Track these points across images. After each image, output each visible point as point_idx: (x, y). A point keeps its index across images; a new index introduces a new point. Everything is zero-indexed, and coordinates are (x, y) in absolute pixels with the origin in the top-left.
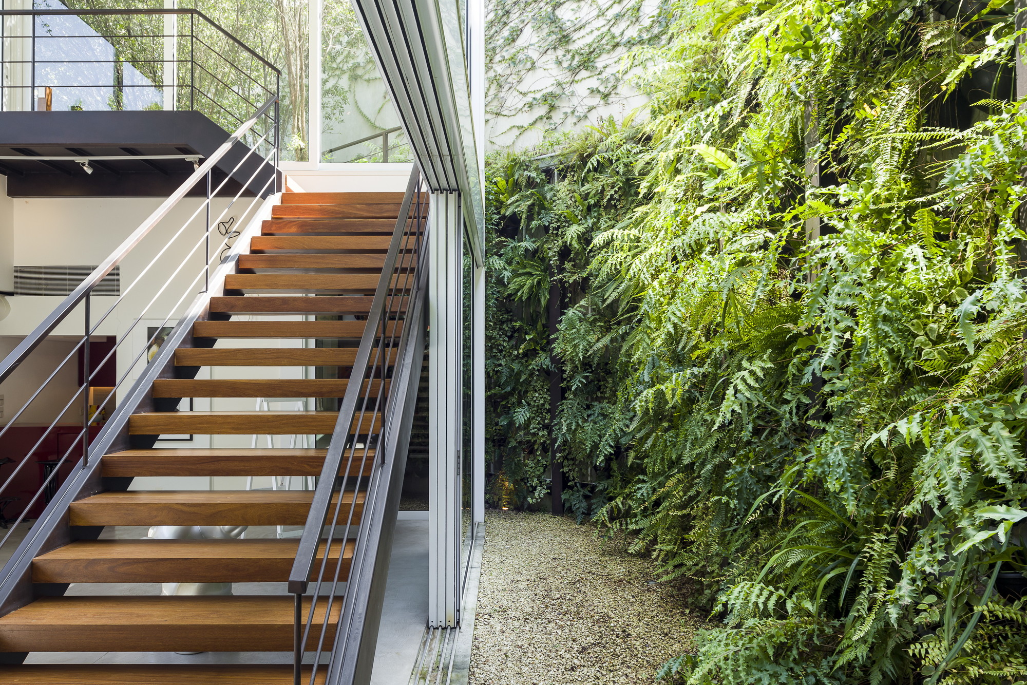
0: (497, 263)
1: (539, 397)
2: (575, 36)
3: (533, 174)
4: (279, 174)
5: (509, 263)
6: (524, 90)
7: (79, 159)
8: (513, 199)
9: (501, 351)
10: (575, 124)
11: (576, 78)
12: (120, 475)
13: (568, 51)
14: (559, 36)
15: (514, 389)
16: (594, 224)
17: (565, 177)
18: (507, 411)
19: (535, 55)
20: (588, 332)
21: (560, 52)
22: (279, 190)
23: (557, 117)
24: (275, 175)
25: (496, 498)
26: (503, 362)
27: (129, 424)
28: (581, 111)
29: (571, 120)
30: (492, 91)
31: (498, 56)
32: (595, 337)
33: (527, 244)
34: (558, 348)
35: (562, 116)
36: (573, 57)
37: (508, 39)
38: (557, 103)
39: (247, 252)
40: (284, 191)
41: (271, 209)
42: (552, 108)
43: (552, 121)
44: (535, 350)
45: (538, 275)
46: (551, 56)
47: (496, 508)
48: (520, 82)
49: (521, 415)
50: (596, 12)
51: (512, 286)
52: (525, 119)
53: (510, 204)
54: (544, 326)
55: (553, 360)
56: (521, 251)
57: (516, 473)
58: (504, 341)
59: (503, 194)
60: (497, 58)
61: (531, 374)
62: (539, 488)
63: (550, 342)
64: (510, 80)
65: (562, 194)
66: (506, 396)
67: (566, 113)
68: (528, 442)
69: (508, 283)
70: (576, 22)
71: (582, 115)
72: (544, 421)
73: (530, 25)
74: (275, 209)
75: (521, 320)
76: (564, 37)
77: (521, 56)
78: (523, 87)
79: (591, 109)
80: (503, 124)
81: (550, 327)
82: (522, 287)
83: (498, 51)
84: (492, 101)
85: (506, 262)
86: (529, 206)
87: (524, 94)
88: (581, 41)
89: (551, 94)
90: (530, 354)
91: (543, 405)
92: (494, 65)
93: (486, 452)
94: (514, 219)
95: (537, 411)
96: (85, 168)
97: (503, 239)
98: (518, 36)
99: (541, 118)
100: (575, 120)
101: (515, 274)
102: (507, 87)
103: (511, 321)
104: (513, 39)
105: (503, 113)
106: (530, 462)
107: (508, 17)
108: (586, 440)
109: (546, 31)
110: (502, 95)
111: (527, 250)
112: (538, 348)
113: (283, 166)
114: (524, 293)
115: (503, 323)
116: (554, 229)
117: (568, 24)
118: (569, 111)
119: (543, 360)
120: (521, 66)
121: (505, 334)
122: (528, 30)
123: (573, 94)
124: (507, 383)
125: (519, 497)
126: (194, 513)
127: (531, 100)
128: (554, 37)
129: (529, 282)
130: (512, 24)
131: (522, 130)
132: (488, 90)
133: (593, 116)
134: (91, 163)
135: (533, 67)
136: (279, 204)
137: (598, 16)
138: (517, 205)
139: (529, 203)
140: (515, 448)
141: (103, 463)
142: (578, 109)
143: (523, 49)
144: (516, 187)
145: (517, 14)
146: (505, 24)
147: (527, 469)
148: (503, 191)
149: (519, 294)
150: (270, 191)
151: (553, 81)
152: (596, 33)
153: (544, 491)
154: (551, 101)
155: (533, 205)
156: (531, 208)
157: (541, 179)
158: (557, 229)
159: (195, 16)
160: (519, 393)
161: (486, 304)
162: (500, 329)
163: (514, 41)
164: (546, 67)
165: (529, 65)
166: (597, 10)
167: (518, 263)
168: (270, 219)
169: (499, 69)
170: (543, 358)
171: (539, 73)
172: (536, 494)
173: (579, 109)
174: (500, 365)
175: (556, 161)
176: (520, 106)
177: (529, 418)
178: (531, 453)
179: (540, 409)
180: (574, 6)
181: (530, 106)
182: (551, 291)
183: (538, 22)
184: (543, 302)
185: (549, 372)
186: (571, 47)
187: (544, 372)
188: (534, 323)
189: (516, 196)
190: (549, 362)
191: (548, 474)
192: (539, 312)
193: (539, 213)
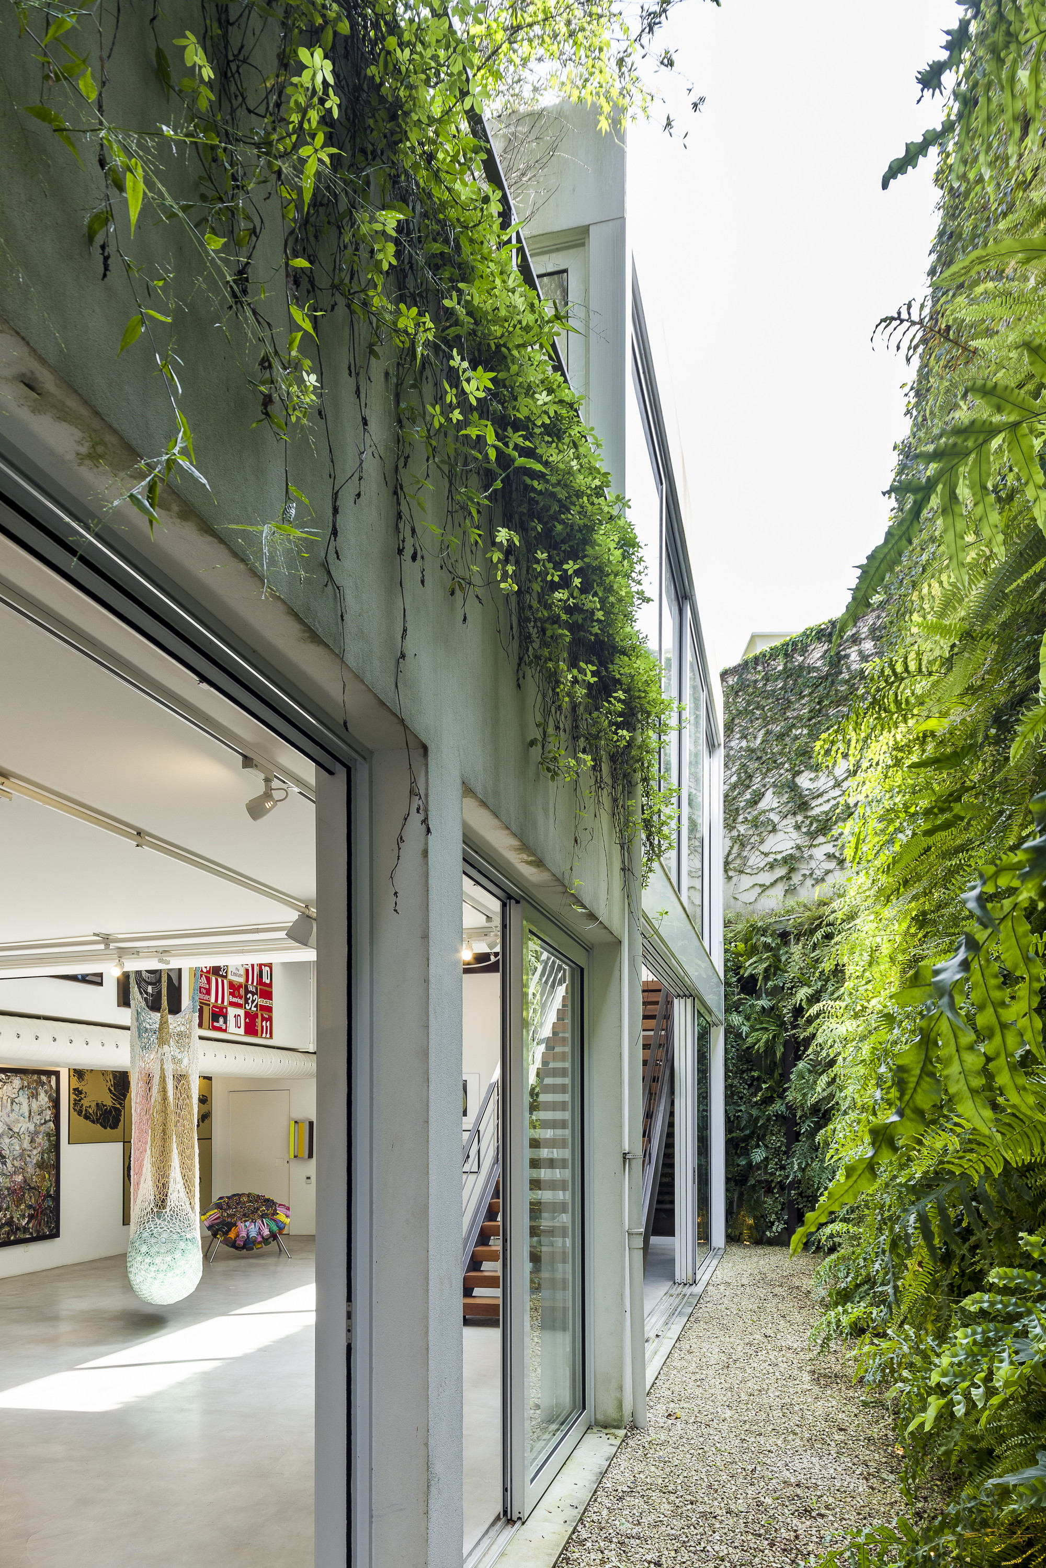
0: (736, 1019)
1: (776, 1140)
2: (813, 803)
3: (769, 940)
5: (748, 1018)
6: (766, 850)
8: (751, 961)
9: (741, 1098)
10: (813, 886)
11: (814, 843)
13: (807, 817)
14: (798, 803)
15: (753, 1133)
16: (823, 986)
17: (799, 940)
18: (746, 1153)
19: (775, 818)
21: (799, 818)
23: (796, 878)
25: (737, 1233)
26: (743, 1108)
28: (818, 873)
29: (809, 882)
30: (735, 850)
31: (741, 816)
33: (764, 1002)
34: (790, 1096)
35: (801, 878)
36: (811, 824)
37: (751, 801)
38: (796, 865)
42: (792, 870)
43: (791, 882)
44: (772, 1097)
45: (773, 1030)
46: (790, 821)
47: (737, 1240)
48: (762, 842)
49: (758, 1156)
50: (832, 783)
51: (750, 1040)
52: (766, 878)
53: (749, 966)
54: (781, 1075)
55: (789, 1107)
56: (758, 1008)
57: (756, 1208)
58: (743, 1089)
59: (740, 957)
60: (741, 818)
61: (768, 1119)
62: (776, 1223)
63: (785, 1090)
64: (752, 840)
65: (796, 957)
66: (747, 1139)
67: (804, 875)
68: (766, 1181)
69: (746, 1038)
70: (814, 790)
71: (819, 878)
72: (781, 1162)
73: (771, 790)
75: (760, 1069)
76: (803, 803)
77: (762, 818)
78: (765, 848)
79: (828, 872)
80: (746, 881)
81: (785, 1077)
82: (759, 1041)
83: (741, 812)
84: (735, 859)
85: (745, 1018)
86: (765, 968)
87: (766, 855)
88: (819, 808)
89: (791, 857)
90: (768, 1101)
91: (780, 1147)
93: (727, 1190)
94: (753, 978)
95: (774, 1153)
97: (743, 996)
98: (760, 799)
99: (781, 878)
100: (813, 883)
101: (753, 1029)
102: (749, 847)
103: (751, 1070)
104: (754, 802)
105: (746, 871)
106: (769, 1201)
107: (751, 781)
109: (786, 797)
110: (745, 854)
111: (764, 1007)
112: (776, 1096)
114: (761, 1046)
115: (743, 1072)
116: (788, 989)
117: (806, 792)
118: (808, 873)
119: (778, 1107)
120: (761, 830)
121: (745, 1082)
122: (769, 795)
123: (811, 857)
124: (745, 1127)
125: (758, 1231)
127: (772, 860)
128: (793, 803)
129: (765, 1037)
130: (754, 788)
131: (765, 888)
132: (732, 848)
133: (830, 879)
135: (774, 830)
137: (834, 787)
138: (754, 966)
139: (765, 965)
140: (754, 1186)
143: (764, 812)
144: (753, 950)
145: (759, 779)
146: (748, 787)
147: (765, 1206)
148: (740, 954)
149: (757, 1046)
151: (792, 844)
152: (833, 802)
153: (781, 1226)
154: (790, 862)
155: (770, 966)
156: (766, 970)
157: (776, 943)
158: (791, 988)
160: (759, 1136)
162: (739, 1078)
163: (756, 803)
164: (786, 831)
165: (770, 828)
167: (755, 1019)
169: (742, 829)
170: (778, 1105)
171: (780, 835)
172: (774, 1228)
173: (817, 871)
174: (739, 1111)
175: (792, 924)
176: (762, 865)
177: (766, 1159)
178: (769, 1191)
179: (777, 1151)
180: (813, 775)
181: (772, 866)
182: (786, 1044)
183: (779, 788)
184: (778, 1055)
185: (784, 1117)
186: (809, 814)
187: (779, 1117)
188: (770, 1073)
189: (754, 959)
190: (783, 1108)
191: (786, 1211)
192: (775, 1063)
193: (775, 975)
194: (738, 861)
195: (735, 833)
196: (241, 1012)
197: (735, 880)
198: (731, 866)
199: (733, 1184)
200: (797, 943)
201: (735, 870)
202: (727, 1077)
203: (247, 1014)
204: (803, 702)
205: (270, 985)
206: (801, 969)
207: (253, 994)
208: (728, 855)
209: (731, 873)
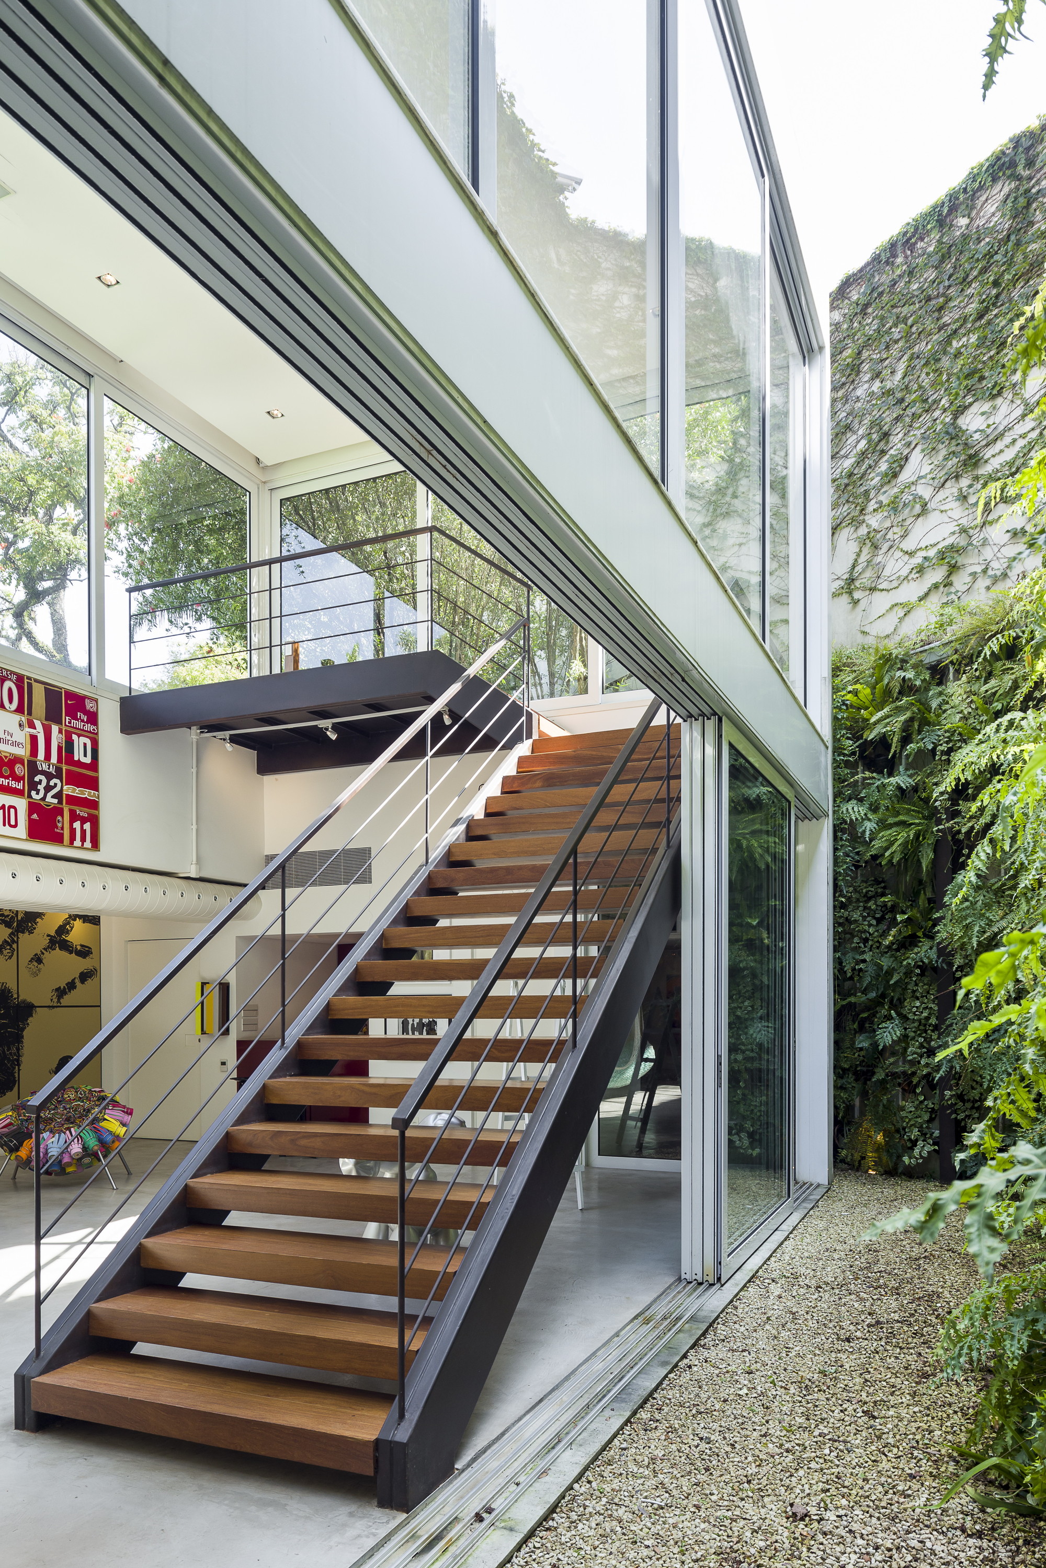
0: (854, 810)
1: (922, 1007)
2: (988, 453)
3: (910, 675)
4: (529, 716)
5: (874, 808)
6: (911, 547)
7: (323, 723)
8: (880, 714)
9: (866, 941)
10: (988, 588)
11: (990, 518)
12: (315, 1058)
13: (976, 478)
14: (963, 457)
15: (882, 996)
17: (964, 672)
18: (869, 1029)
19: (924, 491)
20: (988, 906)
21: (965, 482)
22: (529, 736)
23: (960, 581)
24: (524, 718)
25: (857, 1156)
26: (867, 957)
27: (328, 1008)
28: (997, 567)
29: (983, 583)
30: (863, 558)
31: (873, 502)
32: (1001, 913)
33: (901, 779)
34: (942, 932)
35: (968, 579)
37: (886, 475)
38: (961, 560)
39: (480, 815)
40: (535, 736)
41: (516, 760)
42: (953, 568)
43: (953, 590)
44: (914, 935)
45: (918, 825)
46: (951, 489)
47: (858, 1170)
48: (904, 537)
49: (888, 1033)
50: (1019, 412)
51: (877, 844)
52: (912, 591)
53: (875, 723)
54: (930, 901)
55: (942, 952)
56: (890, 790)
57: (887, 1116)
58: (870, 925)
59: (866, 708)
60: (872, 505)
61: (908, 973)
62: (920, 1143)
63: (936, 922)
64: (890, 536)
65: (956, 700)
66: (870, 1006)
67: (974, 574)
68: (904, 1073)
69: (871, 840)
70: (989, 431)
71: (998, 573)
72: (929, 1043)
73: (919, 448)
74: (522, 761)
75: (895, 893)
76: (971, 457)
77: (907, 497)
78: (909, 544)
79: (1012, 562)
80: (881, 602)
81: (937, 902)
82: (892, 844)
83: (872, 495)
84: (864, 571)
85: (870, 809)
86: (906, 721)
87: (911, 554)
88: (997, 460)
89: (952, 548)
90: (908, 942)
91: (927, 1018)
92: (866, 518)
94: (883, 742)
95: (918, 1028)
96: (328, 733)
97: (867, 774)
98: (902, 467)
99: (936, 586)
100: (988, 582)
101: (883, 825)
102: (885, 547)
103: (880, 895)
104: (893, 475)
105: (881, 587)
106: (909, 1106)
107: (887, 442)
108: (983, 1068)
109: (943, 452)
110: (879, 559)
111: (899, 788)
112: (920, 934)
113: (535, 706)
114: (895, 852)
115: (869, 899)
116: (943, 753)
117: (977, 436)
118: (978, 569)
119: (924, 952)
120: (903, 516)
121: (871, 913)
122: (916, 457)
123: (985, 542)
124: (870, 987)
125: (891, 1155)
126: (375, 1094)
127: (920, 560)
128: (955, 460)
129: (902, 837)
130: (892, 452)
131: (909, 608)
132: (858, 555)
133: (1017, 573)
134: (335, 727)
135: (924, 510)
136: (528, 753)
137: (1023, 416)
138: (885, 722)
139: (904, 719)
140: (883, 1082)
141: (300, 1045)
142: (993, 564)
143: (908, 486)
144: (885, 697)
145: (900, 435)
146: (883, 452)
147: (903, 1114)
148: (867, 703)
149: (887, 854)
150: (517, 739)
151: (952, 527)
152: (1021, 443)
153: (928, 1148)
154: (951, 559)
155: (911, 719)
156: (906, 726)
157: (924, 681)
158: (948, 752)
159: (436, 534)
160: (891, 1001)
161: (834, 871)
162: (865, 908)
163: (895, 475)
164: (943, 508)
165: (918, 510)
166: (1022, 407)
167: (887, 808)
168: (514, 773)
169: (874, 521)
170: (925, 948)
171: (934, 518)
172: (916, 1151)
174: (864, 961)
175: (949, 650)
176: (905, 572)
177: (904, 1038)
178: (909, 1089)
179: (923, 1026)
180: (986, 407)
181: (921, 570)
182: (937, 847)
183: (931, 441)
184: (925, 864)
185: (935, 969)
186: (981, 471)
187: (925, 969)
188: (913, 897)
189: (886, 710)
190: (933, 954)
191: (936, 1123)
192: (920, 882)
193: (919, 732)
194: (868, 574)
195: (863, 531)
196: (21, 804)
197: (862, 604)
198: (857, 583)
199: (851, 1078)
200: (957, 679)
201: (864, 589)
202: (838, 906)
203: (33, 807)
204: (970, 291)
205: (94, 765)
206: (965, 718)
207: (49, 776)
208: (854, 567)
209: (857, 595)
